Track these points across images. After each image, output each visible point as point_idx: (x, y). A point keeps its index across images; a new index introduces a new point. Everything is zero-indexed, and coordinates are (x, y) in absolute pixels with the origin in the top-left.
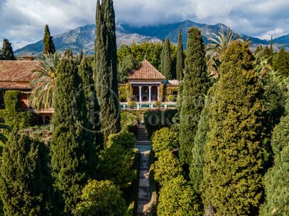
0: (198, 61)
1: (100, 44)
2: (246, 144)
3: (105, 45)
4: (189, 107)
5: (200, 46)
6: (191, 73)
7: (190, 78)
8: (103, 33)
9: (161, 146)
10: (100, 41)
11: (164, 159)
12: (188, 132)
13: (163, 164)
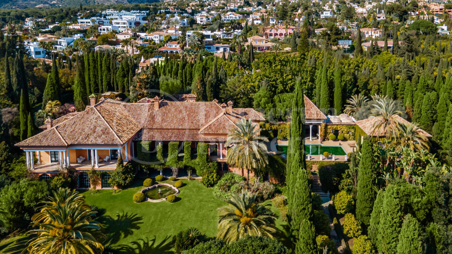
0: (370, 159)
1: (296, 130)
2: (395, 228)
3: (299, 131)
4: (364, 187)
5: (371, 150)
6: (365, 166)
7: (365, 168)
8: (299, 123)
9: (343, 206)
10: (296, 128)
11: (350, 220)
12: (364, 202)
13: (349, 223)
